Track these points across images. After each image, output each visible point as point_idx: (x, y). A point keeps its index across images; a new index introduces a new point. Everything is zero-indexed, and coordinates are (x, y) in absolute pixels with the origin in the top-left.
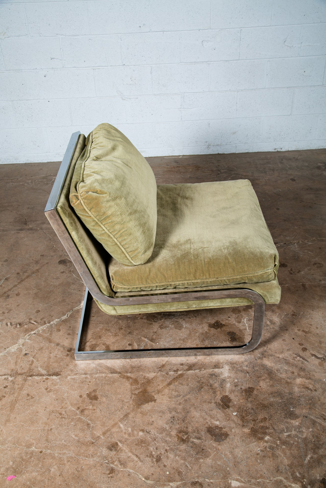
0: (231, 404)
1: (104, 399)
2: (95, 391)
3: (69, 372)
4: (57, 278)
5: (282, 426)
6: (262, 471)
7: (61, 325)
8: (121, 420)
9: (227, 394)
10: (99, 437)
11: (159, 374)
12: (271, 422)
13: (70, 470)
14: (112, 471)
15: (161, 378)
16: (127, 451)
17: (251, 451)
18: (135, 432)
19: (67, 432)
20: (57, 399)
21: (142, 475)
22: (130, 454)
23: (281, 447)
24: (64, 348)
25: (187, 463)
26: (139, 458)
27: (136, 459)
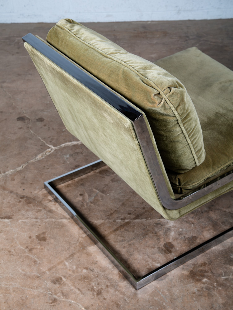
0: (173, 250)
1: (52, 241)
2: (44, 233)
3: (20, 216)
4: (15, 133)
5: (221, 271)
6: (196, 307)
7: (15, 175)
8: (67, 259)
9: (170, 241)
10: (44, 272)
11: (107, 221)
12: (210, 266)
13: (15, 299)
14: (55, 300)
15: (108, 225)
16: (70, 285)
17: (188, 290)
18: (79, 270)
19: (15, 267)
20: (7, 239)
21: (83, 305)
22: (73, 288)
23: (217, 288)
24: (17, 196)
25: (125, 298)
26: (81, 291)
27: (77, 291)
